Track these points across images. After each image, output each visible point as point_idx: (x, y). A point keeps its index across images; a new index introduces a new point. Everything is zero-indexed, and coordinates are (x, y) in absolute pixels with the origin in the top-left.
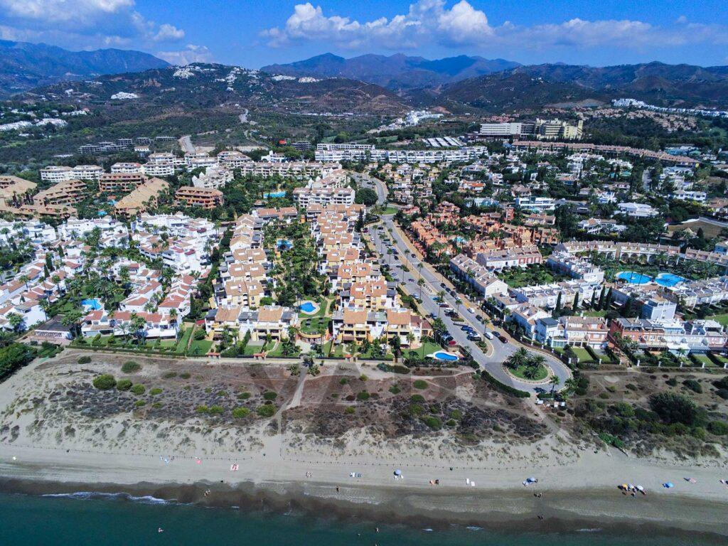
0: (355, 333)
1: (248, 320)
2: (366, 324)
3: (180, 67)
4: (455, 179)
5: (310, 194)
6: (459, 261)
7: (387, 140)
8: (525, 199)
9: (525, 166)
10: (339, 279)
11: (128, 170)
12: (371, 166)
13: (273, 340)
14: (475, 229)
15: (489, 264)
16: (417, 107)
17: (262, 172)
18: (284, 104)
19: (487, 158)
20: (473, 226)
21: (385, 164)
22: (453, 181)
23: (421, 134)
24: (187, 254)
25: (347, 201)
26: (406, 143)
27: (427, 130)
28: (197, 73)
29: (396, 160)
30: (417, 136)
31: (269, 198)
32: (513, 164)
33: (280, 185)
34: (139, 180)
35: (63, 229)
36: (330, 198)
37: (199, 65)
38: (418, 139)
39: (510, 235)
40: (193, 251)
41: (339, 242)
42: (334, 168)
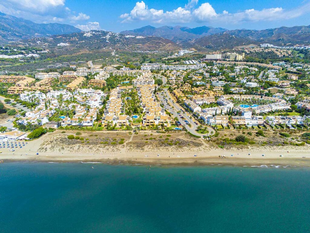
0: (150, 123)
1: (115, 120)
2: (154, 120)
3: (86, 32)
4: (192, 75)
5: (138, 81)
7: (170, 62)
8: (215, 82)
11: (70, 74)
12: (162, 71)
13: (124, 126)
15: (197, 103)
16: (184, 48)
17: (121, 74)
18: (130, 47)
19: (206, 68)
20: (195, 91)
21: (167, 70)
23: (183, 59)
25: (152, 84)
26: (177, 63)
27: (185, 58)
28: (94, 34)
29: (171, 69)
30: (181, 60)
32: (214, 70)
33: (127, 79)
34: (74, 78)
35: (48, 94)
36: (145, 82)
37: (94, 31)
38: (182, 61)
39: (206, 94)
40: (96, 100)
41: (147, 97)
42: (147, 72)
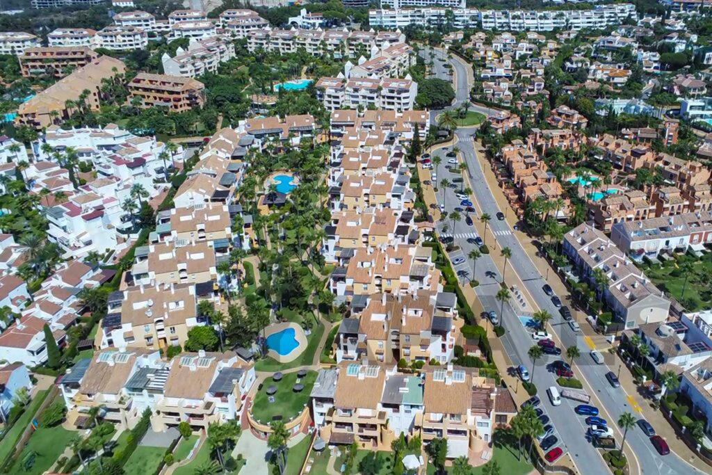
0: (356, 426)
1: (145, 392)
2: (380, 408)
4: (582, 62)
5: (343, 89)
6: (579, 240)
8: (699, 103)
9: (694, 38)
10: (349, 282)
11: (74, 40)
12: (452, 36)
13: (194, 433)
14: (612, 161)
15: (635, 245)
17: (280, 46)
19: (635, 23)
20: (608, 155)
21: (475, 32)
22: (580, 65)
24: (88, 218)
25: (403, 101)
29: (493, 25)
31: (282, 92)
32: (675, 35)
33: (305, 67)
34: (82, 59)
36: (375, 95)
39: (672, 177)
40: (99, 212)
41: (367, 191)
42: (391, 41)
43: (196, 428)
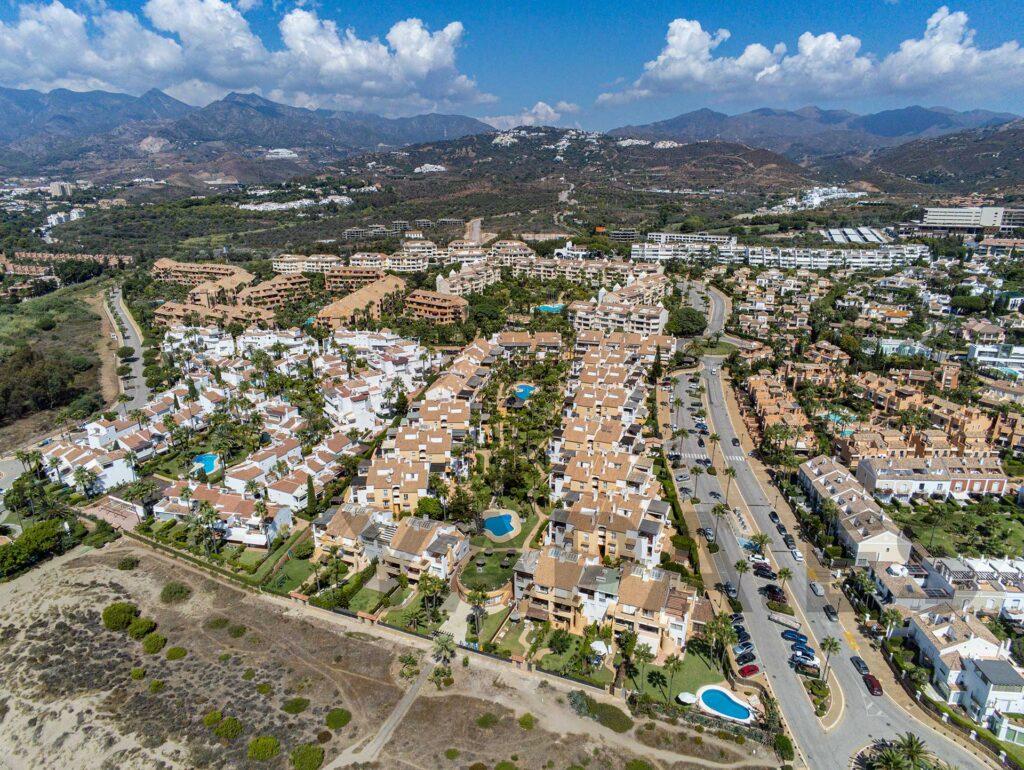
0: (551, 605)
1: (375, 542)
2: (577, 593)
3: (503, 132)
4: (855, 300)
5: (593, 312)
6: (815, 471)
7: (762, 230)
8: (989, 348)
9: (999, 283)
10: (567, 479)
11: (369, 262)
12: (714, 270)
13: (410, 586)
14: (874, 401)
15: (880, 484)
16: (825, 180)
17: (542, 273)
18: (626, 177)
19: (926, 265)
20: (869, 393)
21: (740, 267)
22: (852, 303)
23: (819, 223)
24: (355, 400)
25: (652, 327)
26: (791, 235)
27: (832, 217)
28: (522, 139)
29: (760, 261)
30: (812, 224)
31: (537, 313)
32: (974, 278)
33: (563, 293)
34: (372, 278)
36: (624, 320)
37: (525, 128)
38: (813, 229)
40: (364, 396)
41: (600, 403)
42: (649, 272)
43: (413, 581)
